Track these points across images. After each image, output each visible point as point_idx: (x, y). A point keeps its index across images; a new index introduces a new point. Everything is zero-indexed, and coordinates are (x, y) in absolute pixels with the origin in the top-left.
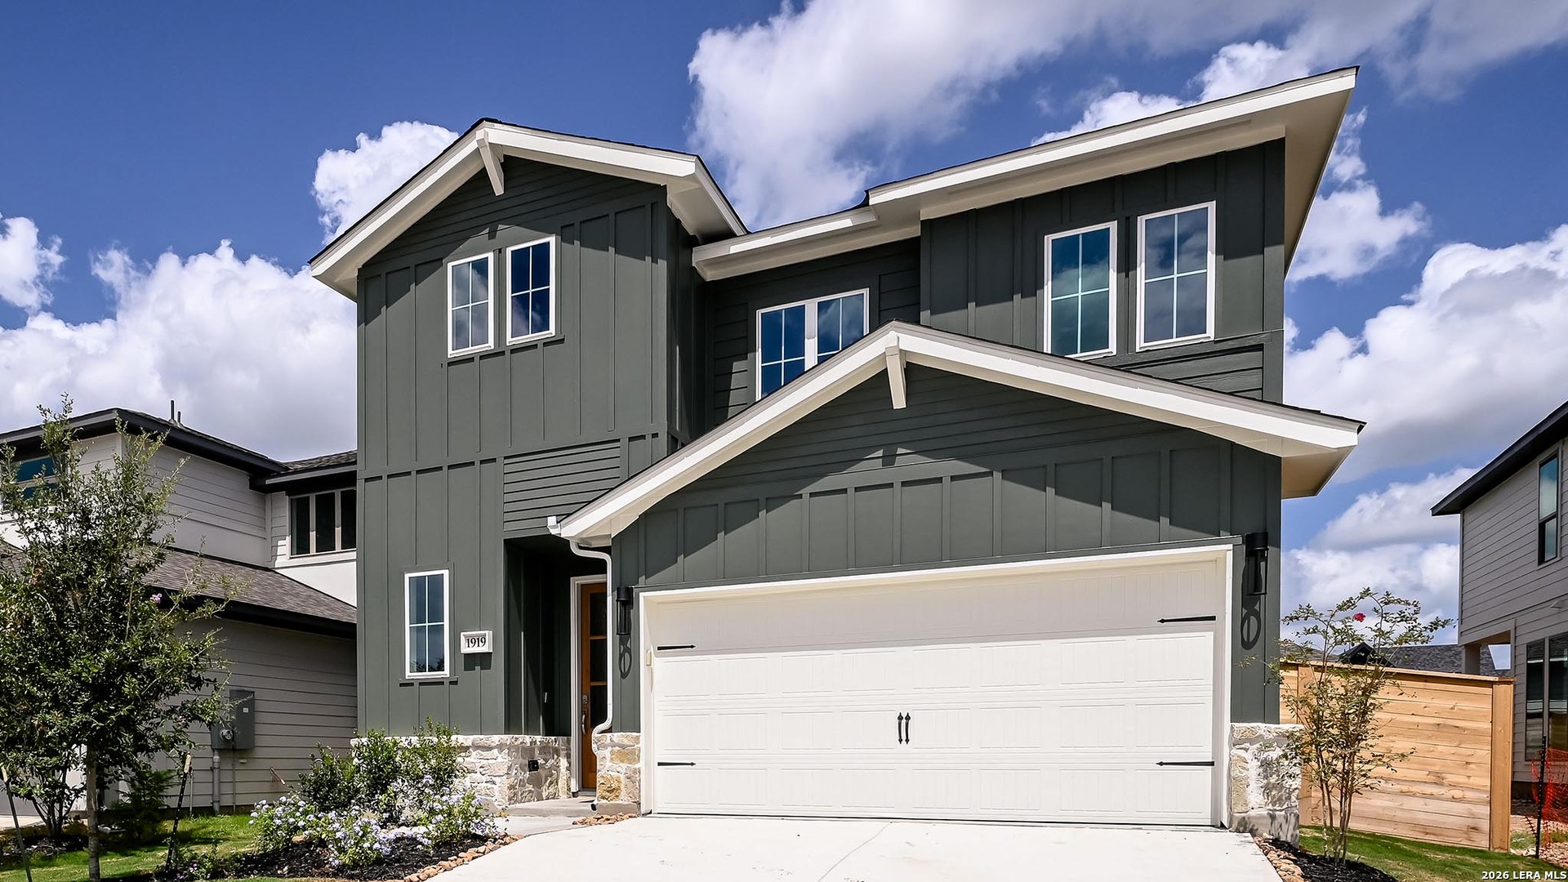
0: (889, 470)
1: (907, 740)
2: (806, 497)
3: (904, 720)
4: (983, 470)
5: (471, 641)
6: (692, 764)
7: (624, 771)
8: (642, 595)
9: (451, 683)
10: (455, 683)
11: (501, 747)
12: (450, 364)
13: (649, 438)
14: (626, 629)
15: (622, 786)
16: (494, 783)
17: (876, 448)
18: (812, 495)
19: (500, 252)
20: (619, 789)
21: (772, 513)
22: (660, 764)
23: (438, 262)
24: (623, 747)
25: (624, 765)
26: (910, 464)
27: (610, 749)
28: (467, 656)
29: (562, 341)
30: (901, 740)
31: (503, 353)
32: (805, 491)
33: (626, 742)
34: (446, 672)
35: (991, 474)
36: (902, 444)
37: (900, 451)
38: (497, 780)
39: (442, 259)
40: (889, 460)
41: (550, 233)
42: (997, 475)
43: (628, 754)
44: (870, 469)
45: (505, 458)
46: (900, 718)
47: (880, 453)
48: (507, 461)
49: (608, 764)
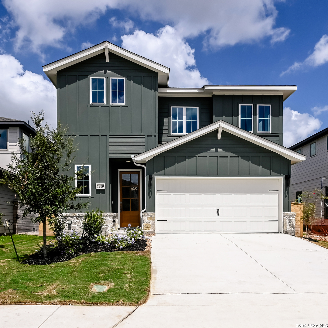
0: (216, 153)
1: (219, 215)
2: (197, 157)
3: (218, 211)
4: (237, 156)
5: (99, 186)
6: (166, 221)
7: (151, 222)
8: (155, 177)
9: (91, 198)
10: (93, 198)
11: (110, 216)
12: (91, 106)
13: (153, 136)
14: (151, 185)
15: (151, 226)
16: (108, 226)
17: (214, 148)
18: (199, 157)
19: (108, 78)
20: (150, 227)
21: (189, 160)
22: (157, 221)
23: (87, 76)
24: (151, 216)
25: (151, 221)
26: (221, 152)
27: (147, 217)
28: (97, 190)
29: (127, 107)
30: (217, 215)
31: (109, 106)
32: (197, 156)
33: (152, 215)
34: (90, 194)
35: (238, 157)
36: (220, 148)
37: (219, 149)
38: (109, 225)
39: (88, 76)
40: (216, 151)
41: (124, 76)
42: (240, 157)
43: (152, 218)
44: (212, 152)
45: (110, 136)
46: (217, 210)
47: (215, 149)
48: (110, 137)
49: (147, 221)
